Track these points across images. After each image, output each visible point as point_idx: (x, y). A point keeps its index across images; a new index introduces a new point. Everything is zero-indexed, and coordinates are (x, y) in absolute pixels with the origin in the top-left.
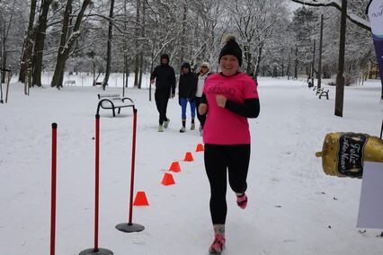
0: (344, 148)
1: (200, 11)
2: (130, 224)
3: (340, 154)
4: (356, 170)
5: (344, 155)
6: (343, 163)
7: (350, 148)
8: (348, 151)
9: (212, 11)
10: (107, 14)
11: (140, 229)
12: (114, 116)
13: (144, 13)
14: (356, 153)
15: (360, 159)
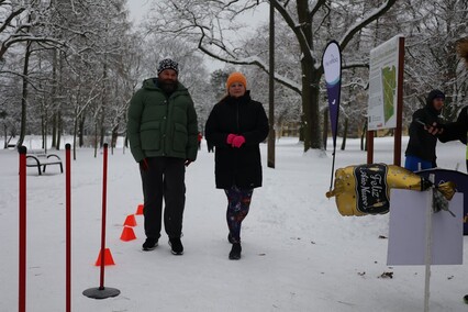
0: (363, 181)
1: (120, 71)
2: (102, 288)
3: (359, 189)
4: (381, 204)
5: (365, 190)
6: (365, 198)
7: (370, 180)
8: (368, 184)
9: (132, 71)
10: (21, 71)
11: (115, 293)
12: (40, 174)
13: (61, 72)
14: (378, 185)
15: (383, 190)
